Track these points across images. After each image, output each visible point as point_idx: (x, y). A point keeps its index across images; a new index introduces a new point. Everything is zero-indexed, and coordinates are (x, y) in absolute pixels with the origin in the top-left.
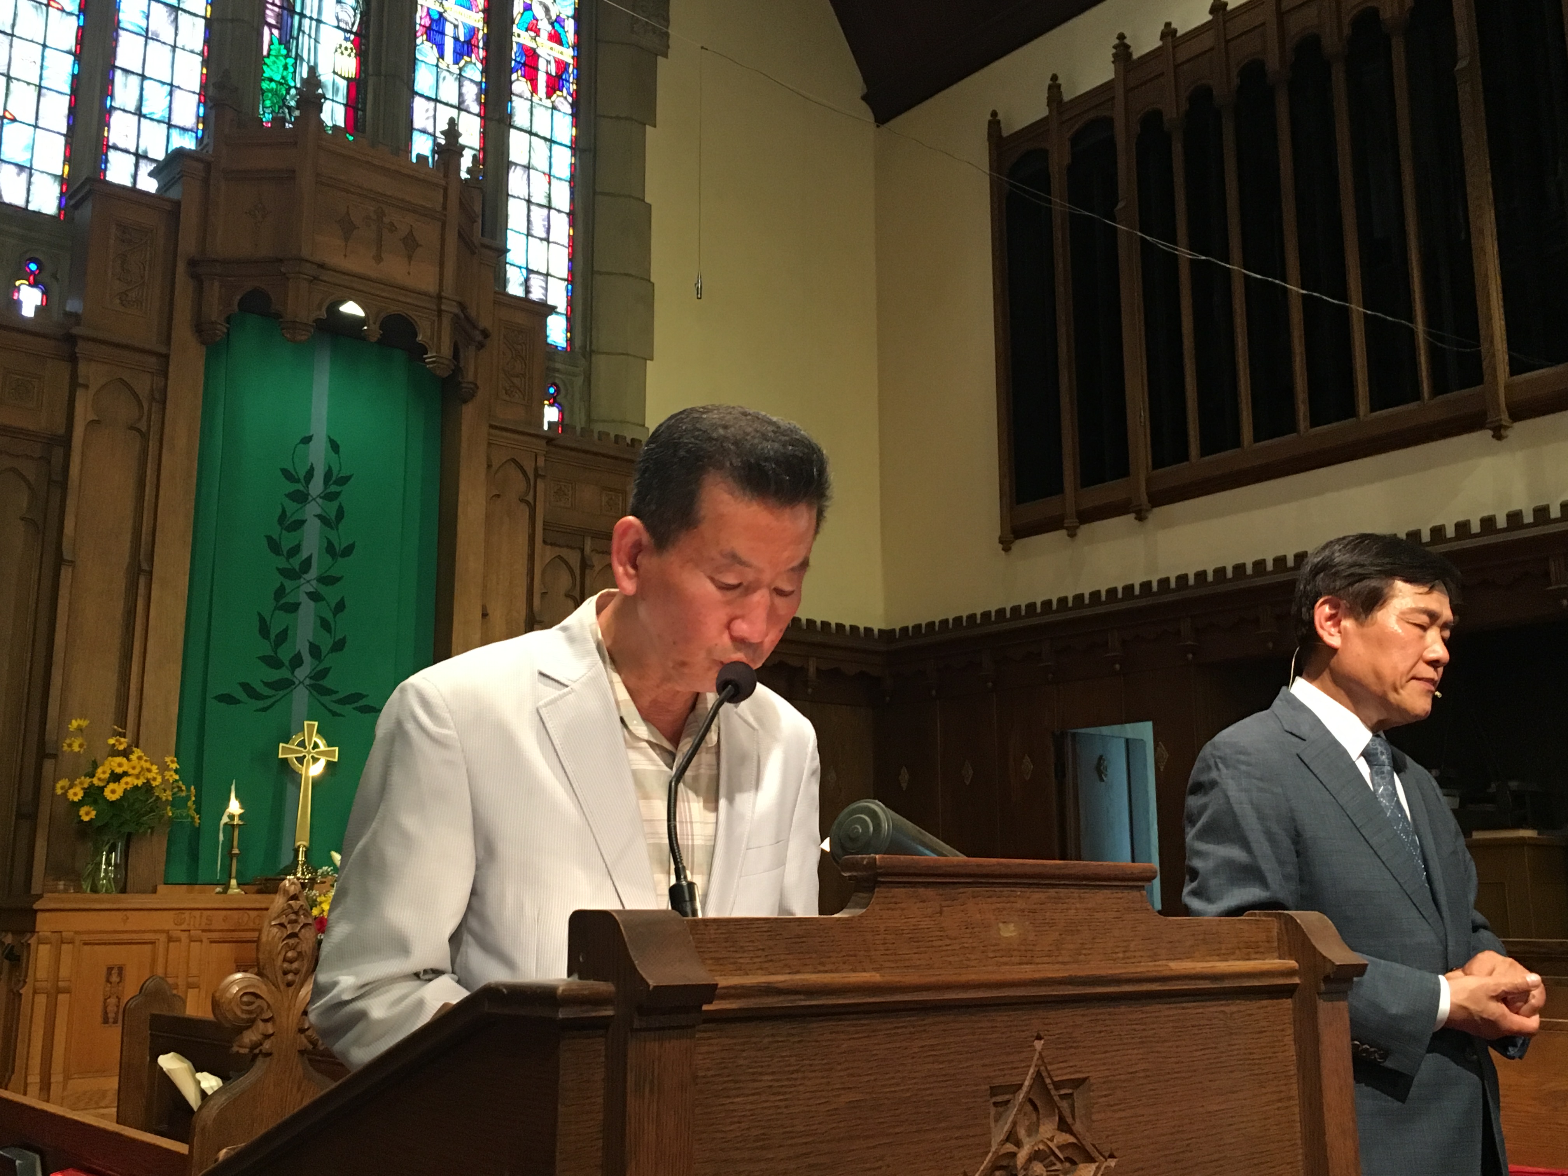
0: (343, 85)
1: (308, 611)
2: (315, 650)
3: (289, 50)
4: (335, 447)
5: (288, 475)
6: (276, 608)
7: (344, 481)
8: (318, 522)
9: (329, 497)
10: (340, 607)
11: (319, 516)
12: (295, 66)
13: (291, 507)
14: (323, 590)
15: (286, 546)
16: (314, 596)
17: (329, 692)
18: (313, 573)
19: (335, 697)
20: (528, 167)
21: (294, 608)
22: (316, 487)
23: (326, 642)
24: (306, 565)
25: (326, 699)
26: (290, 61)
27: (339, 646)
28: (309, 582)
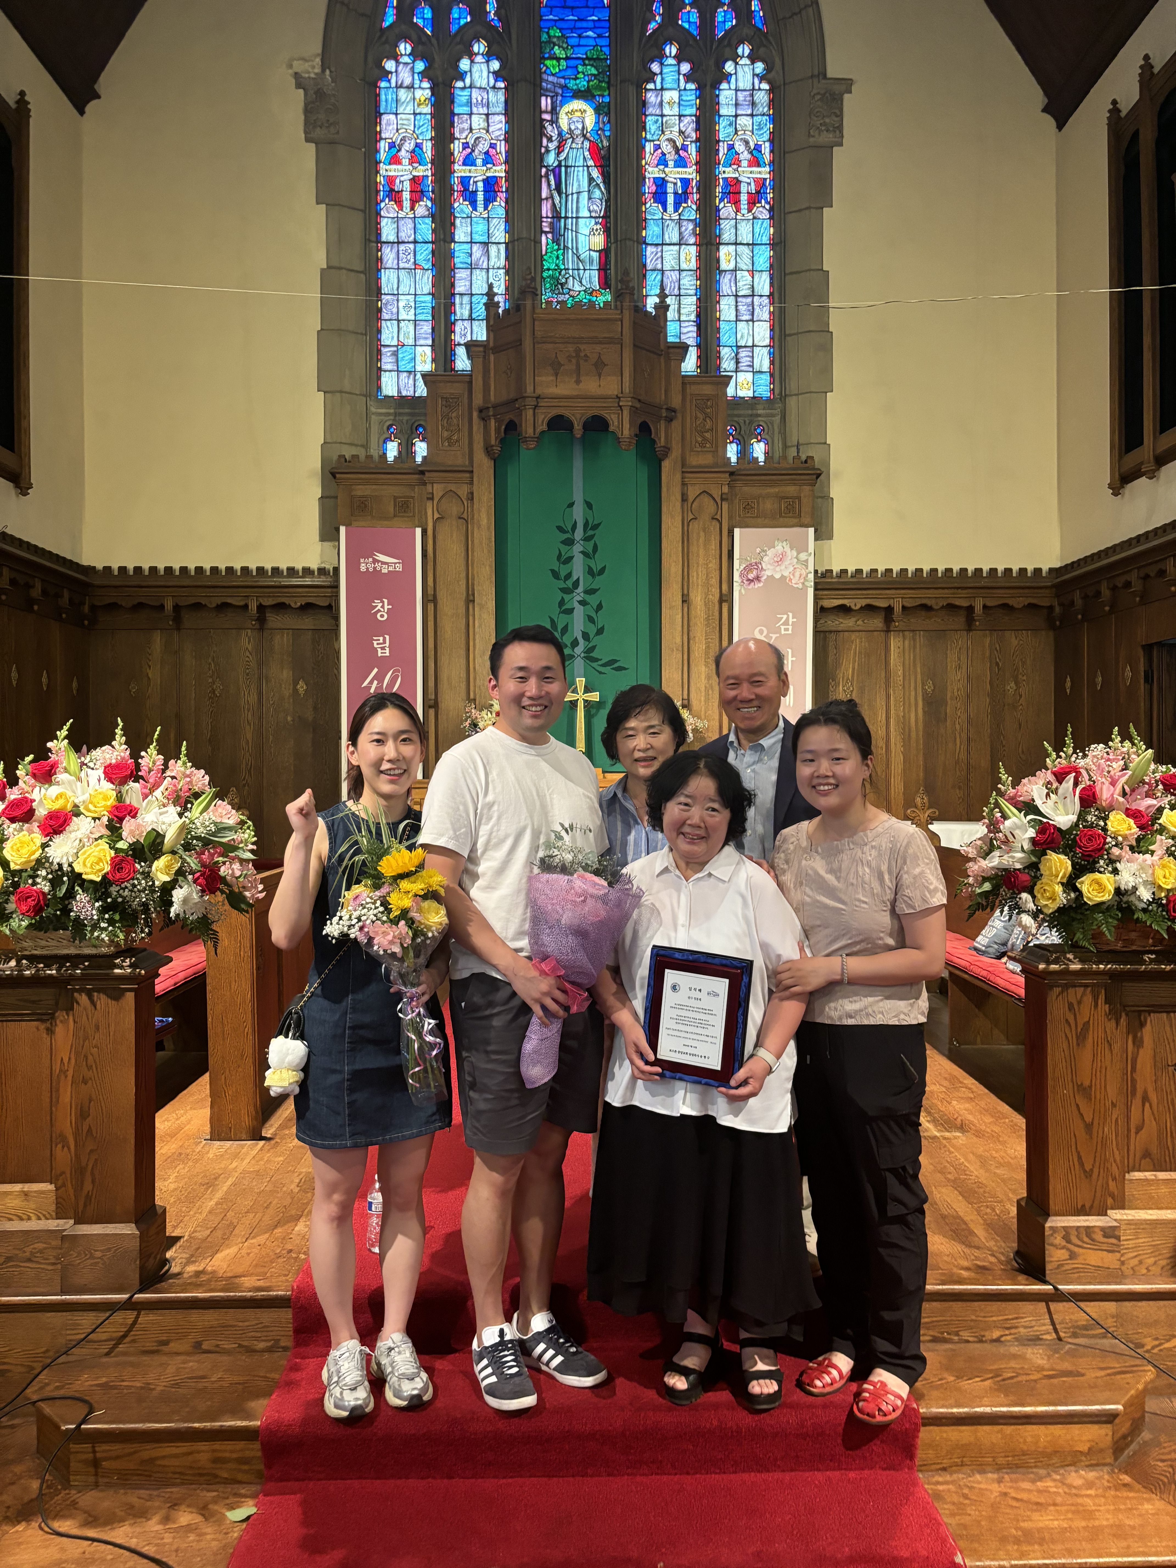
0: (595, 255)
1: (579, 611)
2: (586, 636)
3: (559, 245)
4: (589, 505)
5: (560, 529)
6: (560, 613)
7: (595, 527)
8: (582, 556)
9: (587, 539)
10: (600, 607)
11: (582, 552)
12: (563, 254)
13: (564, 549)
14: (588, 598)
15: (563, 574)
16: (583, 603)
17: (597, 660)
18: (580, 589)
19: (600, 663)
20: (735, 270)
21: (570, 611)
22: (579, 534)
23: (592, 630)
24: (576, 584)
25: (594, 665)
26: (560, 252)
27: (600, 631)
28: (579, 594)
